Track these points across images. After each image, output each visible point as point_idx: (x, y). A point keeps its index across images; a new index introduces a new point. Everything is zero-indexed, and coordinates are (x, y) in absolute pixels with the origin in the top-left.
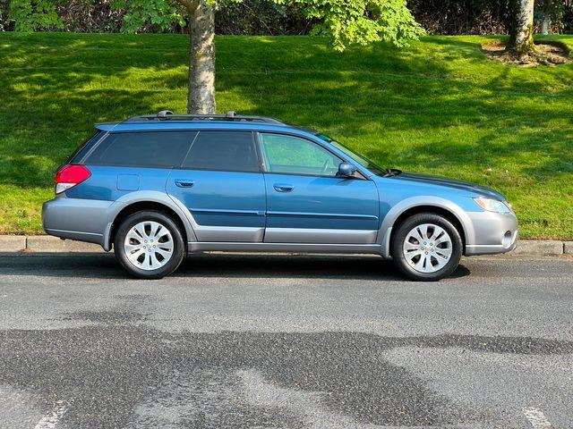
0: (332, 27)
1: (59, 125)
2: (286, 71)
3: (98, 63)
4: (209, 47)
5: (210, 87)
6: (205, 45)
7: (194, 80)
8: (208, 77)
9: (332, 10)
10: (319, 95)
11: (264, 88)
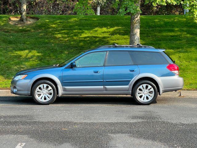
0: (194, 13)
1: (80, 49)
2: (157, 29)
3: (87, 26)
4: (138, 20)
5: (138, 35)
6: (136, 19)
7: (133, 33)
8: (137, 31)
9: (194, 7)
10: (172, 38)
11: (151, 35)
